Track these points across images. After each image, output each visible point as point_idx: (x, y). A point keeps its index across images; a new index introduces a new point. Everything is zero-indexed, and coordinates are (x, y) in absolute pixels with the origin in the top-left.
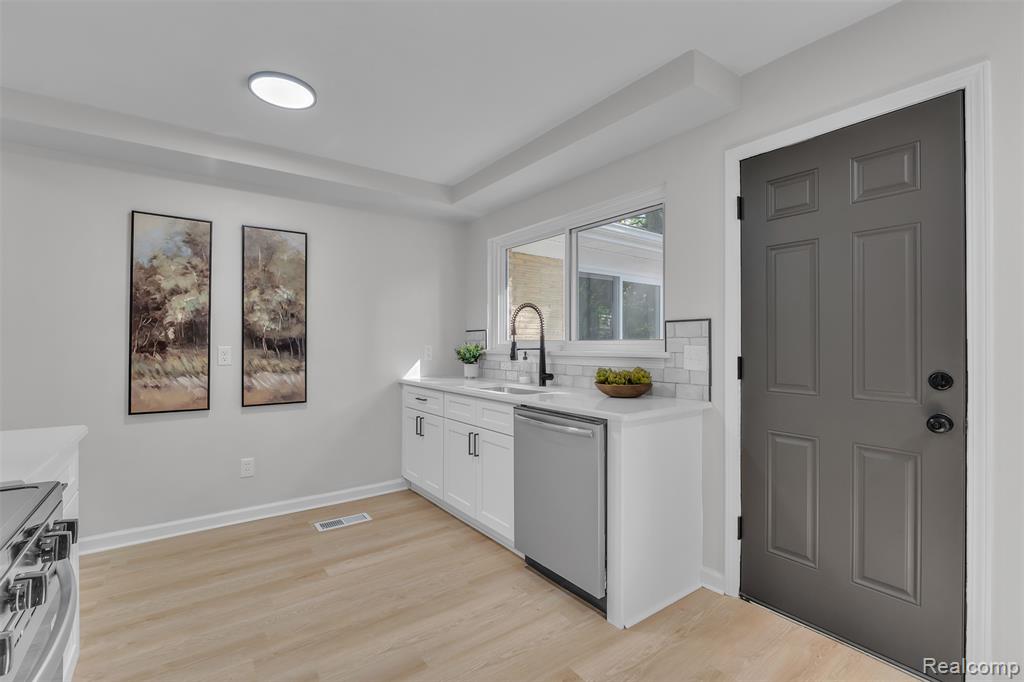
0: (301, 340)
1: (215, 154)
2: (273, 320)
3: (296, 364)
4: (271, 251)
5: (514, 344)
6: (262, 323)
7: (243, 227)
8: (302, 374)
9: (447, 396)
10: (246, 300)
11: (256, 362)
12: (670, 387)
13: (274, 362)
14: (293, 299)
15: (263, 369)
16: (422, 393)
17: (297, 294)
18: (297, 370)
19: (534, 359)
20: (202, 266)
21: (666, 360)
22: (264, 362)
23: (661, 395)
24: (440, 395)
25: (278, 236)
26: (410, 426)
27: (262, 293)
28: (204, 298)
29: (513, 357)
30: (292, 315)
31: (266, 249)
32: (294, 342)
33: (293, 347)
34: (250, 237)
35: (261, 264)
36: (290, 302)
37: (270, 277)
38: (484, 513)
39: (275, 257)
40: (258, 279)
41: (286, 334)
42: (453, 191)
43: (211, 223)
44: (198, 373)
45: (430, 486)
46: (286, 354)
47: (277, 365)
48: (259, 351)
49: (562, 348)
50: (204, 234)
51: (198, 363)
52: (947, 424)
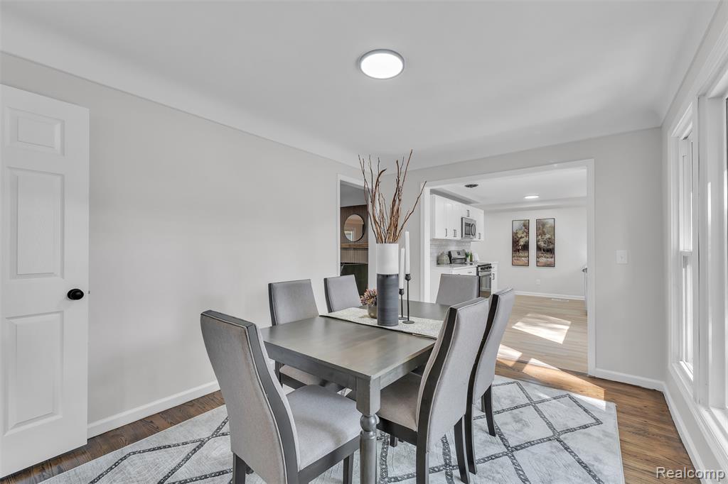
2: (545, 244)
4: (544, 225)
6: (541, 244)
11: (540, 255)
17: (552, 236)
18: (552, 258)
20: (527, 231)
22: (543, 255)
25: (545, 221)
27: (542, 236)
28: (527, 239)
30: (550, 242)
32: (551, 249)
33: (551, 251)
34: (538, 222)
35: (541, 229)
36: (549, 238)
37: (544, 232)
40: (541, 233)
41: (548, 247)
43: (529, 220)
44: (526, 257)
46: (548, 253)
47: (546, 256)
48: (541, 252)
50: (527, 223)
51: (526, 254)
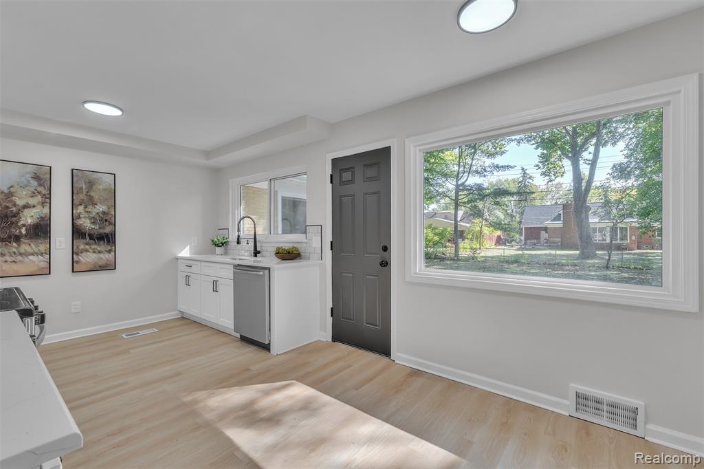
0: (111, 235)
1: (54, 131)
2: (94, 223)
3: (109, 248)
4: (91, 184)
5: (239, 236)
6: (85, 225)
7: (72, 170)
8: (113, 253)
9: (203, 264)
10: (74, 212)
11: (82, 247)
12: (308, 255)
13: (94, 247)
14: (106, 211)
15: (87, 251)
16: (189, 262)
17: (109, 208)
18: (109, 251)
19: (251, 244)
20: (44, 192)
21: (306, 243)
22: (87, 247)
23: (305, 259)
24: (199, 263)
25: (95, 176)
26: (182, 281)
27: (86, 207)
28: (46, 210)
29: (238, 242)
30: (106, 220)
31: (89, 183)
32: (107, 235)
33: (108, 239)
34: (77, 176)
35: (84, 191)
36: (104, 213)
37: (91, 199)
38: (221, 319)
39: (94, 187)
40: (83, 200)
41: (102, 231)
42: (208, 154)
43: (50, 167)
44: (42, 254)
45: (194, 311)
46: (102, 242)
47: (96, 249)
48: (84, 241)
49: (266, 238)
50: (46, 174)
51: (43, 248)
52: (385, 264)
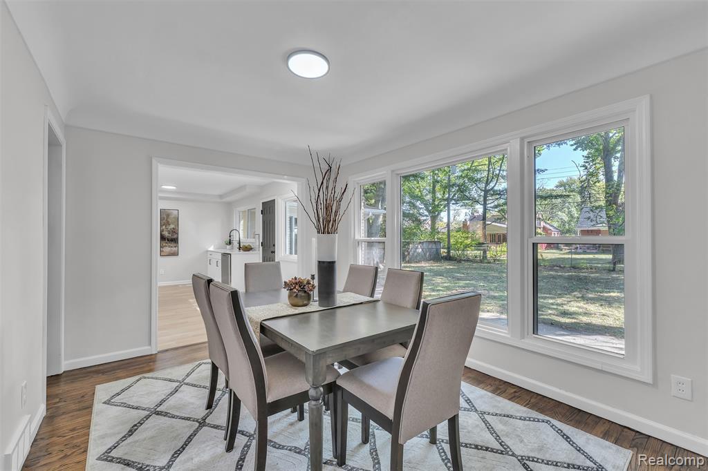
0: (177, 239)
2: (169, 233)
3: (175, 245)
5: (230, 239)
6: (166, 234)
7: (161, 209)
8: (177, 248)
10: (161, 228)
13: (169, 244)
15: (166, 246)
16: (211, 253)
24: (214, 253)
25: (170, 212)
26: (208, 262)
27: (166, 226)
29: (230, 243)
30: (174, 232)
31: (167, 215)
33: (174, 241)
34: (163, 212)
35: (165, 219)
36: (173, 228)
37: (168, 222)
39: (169, 217)
40: (165, 223)
41: (172, 237)
42: (221, 196)
48: (165, 241)
